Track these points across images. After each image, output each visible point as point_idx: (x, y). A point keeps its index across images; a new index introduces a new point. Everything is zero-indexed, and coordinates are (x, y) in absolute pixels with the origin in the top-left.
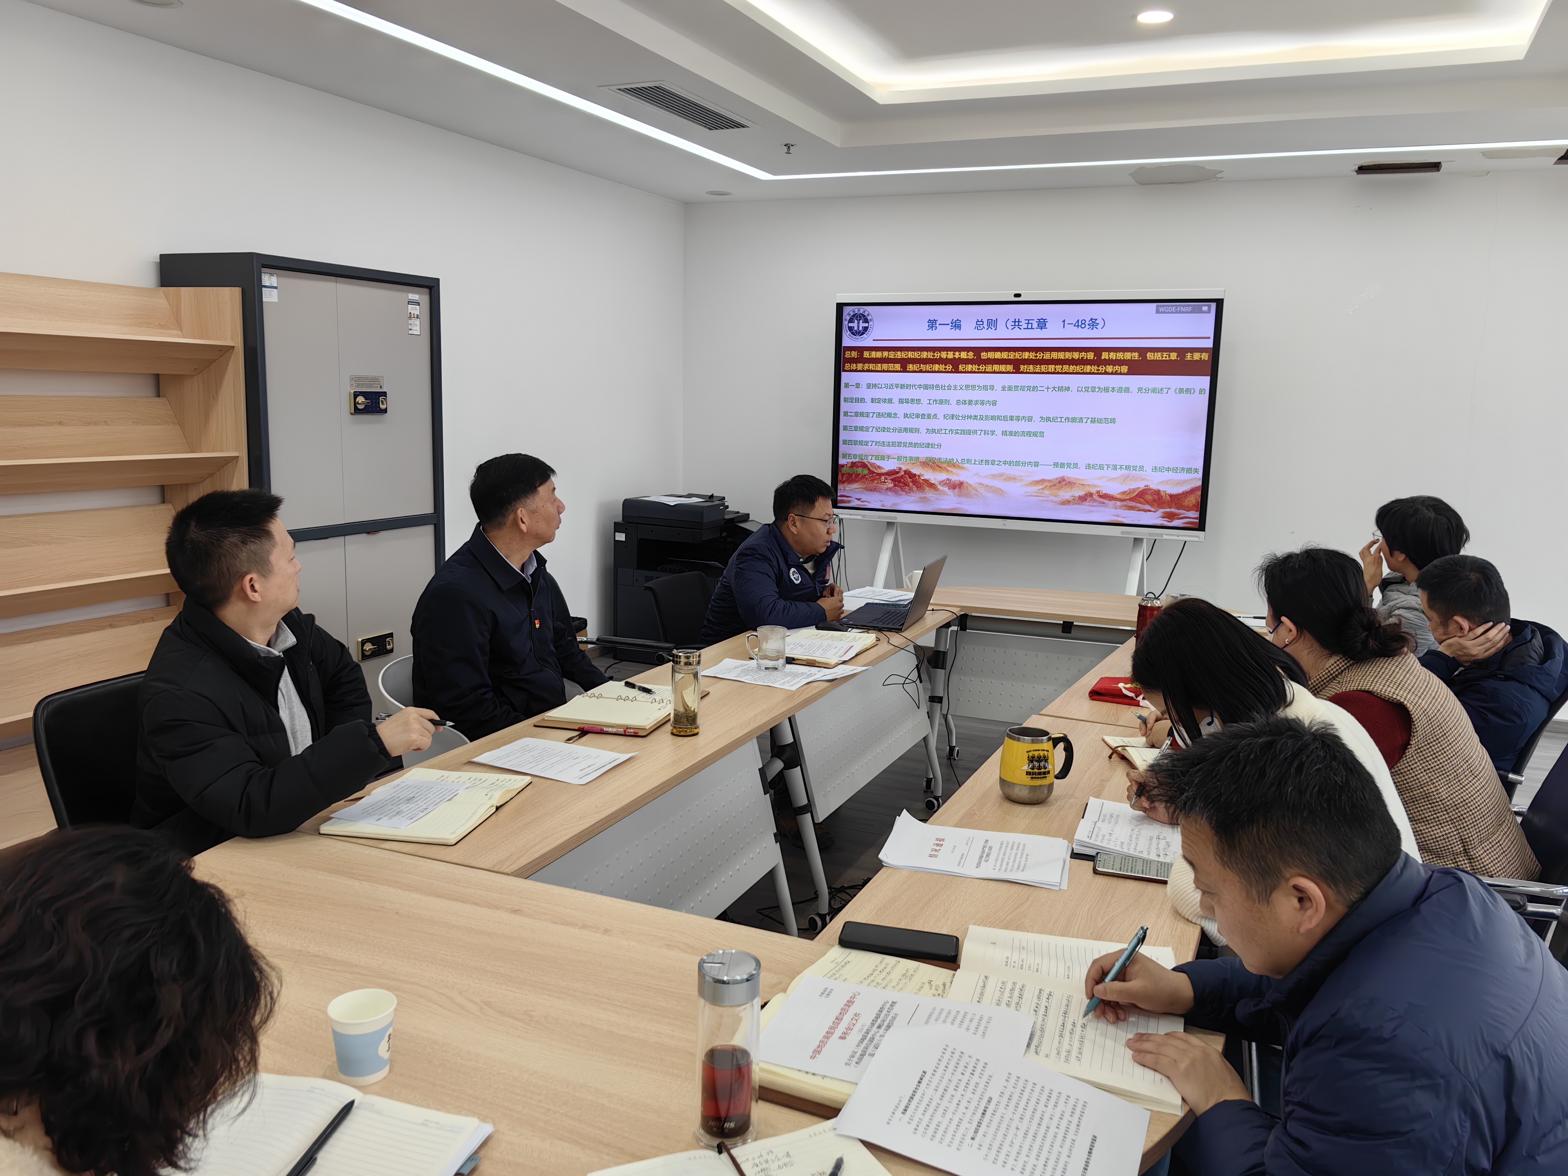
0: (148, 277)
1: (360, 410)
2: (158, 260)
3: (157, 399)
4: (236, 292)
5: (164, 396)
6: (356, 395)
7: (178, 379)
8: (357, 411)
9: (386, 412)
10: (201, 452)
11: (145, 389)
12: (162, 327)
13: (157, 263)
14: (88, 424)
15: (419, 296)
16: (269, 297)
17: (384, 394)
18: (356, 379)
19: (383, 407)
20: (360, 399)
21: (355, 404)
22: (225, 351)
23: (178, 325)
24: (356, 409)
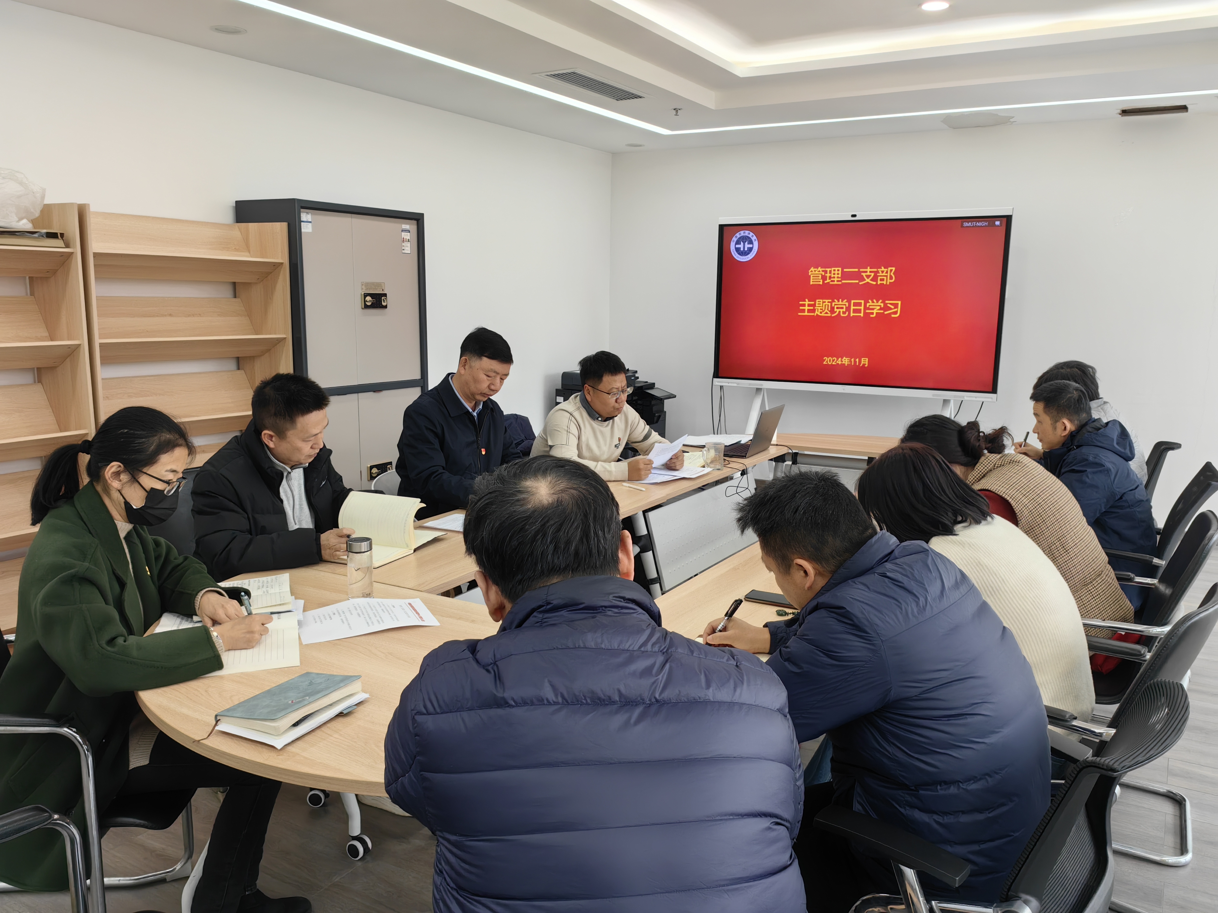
0: (228, 216)
1: (368, 306)
2: (235, 205)
3: (234, 300)
4: (285, 225)
5: (239, 297)
6: (366, 295)
7: (247, 285)
8: (366, 307)
9: (386, 308)
10: (262, 334)
11: (226, 292)
12: (236, 250)
13: (233, 206)
14: (189, 316)
15: (410, 226)
16: (306, 229)
17: (385, 295)
18: (367, 285)
19: (384, 304)
20: (368, 298)
21: (365, 301)
22: (279, 265)
23: (247, 248)
24: (365, 305)
